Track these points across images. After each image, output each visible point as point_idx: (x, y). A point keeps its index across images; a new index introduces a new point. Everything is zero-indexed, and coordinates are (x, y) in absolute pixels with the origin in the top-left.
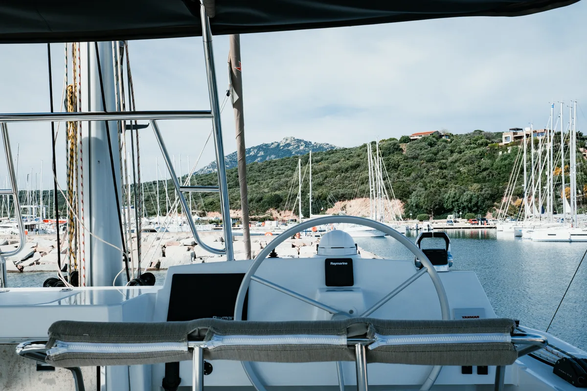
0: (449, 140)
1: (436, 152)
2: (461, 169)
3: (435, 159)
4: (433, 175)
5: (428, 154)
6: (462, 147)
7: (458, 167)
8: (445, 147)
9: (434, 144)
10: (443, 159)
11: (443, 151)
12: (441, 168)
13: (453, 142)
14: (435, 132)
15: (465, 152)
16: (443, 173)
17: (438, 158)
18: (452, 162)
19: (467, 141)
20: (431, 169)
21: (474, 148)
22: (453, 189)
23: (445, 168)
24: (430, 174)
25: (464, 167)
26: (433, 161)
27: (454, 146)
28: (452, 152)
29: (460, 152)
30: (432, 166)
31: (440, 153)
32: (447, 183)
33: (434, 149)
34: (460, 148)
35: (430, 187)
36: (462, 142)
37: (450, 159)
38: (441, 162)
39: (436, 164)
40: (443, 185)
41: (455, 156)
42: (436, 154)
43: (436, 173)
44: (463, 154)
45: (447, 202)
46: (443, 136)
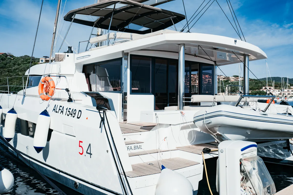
0: (12, 58)
1: (6, 63)
2: (19, 73)
3: (5, 67)
4: (5, 75)
5: (1, 64)
6: (20, 62)
7: (18, 72)
8: (10, 62)
9: (4, 59)
10: (10, 67)
11: (9, 63)
12: (8, 72)
13: (14, 59)
14: (4, 54)
15: (21, 65)
16: (10, 75)
17: (7, 67)
18: (14, 69)
19: (22, 60)
20: (3, 72)
21: (26, 64)
22: (16, 82)
23: (11, 72)
24: (3, 74)
25: (21, 72)
26: (4, 68)
27: (15, 62)
28: (14, 64)
29: (19, 65)
30: (4, 70)
31: (8, 64)
32: (12, 79)
33: (5, 62)
34: (18, 63)
35: (3, 81)
36: (19, 60)
37: (13, 68)
38: (8, 69)
39: (6, 70)
40: (10, 80)
41: (16, 67)
42: (6, 65)
43: (6, 74)
44: (20, 66)
45: (12, 89)
46: (9, 56)
